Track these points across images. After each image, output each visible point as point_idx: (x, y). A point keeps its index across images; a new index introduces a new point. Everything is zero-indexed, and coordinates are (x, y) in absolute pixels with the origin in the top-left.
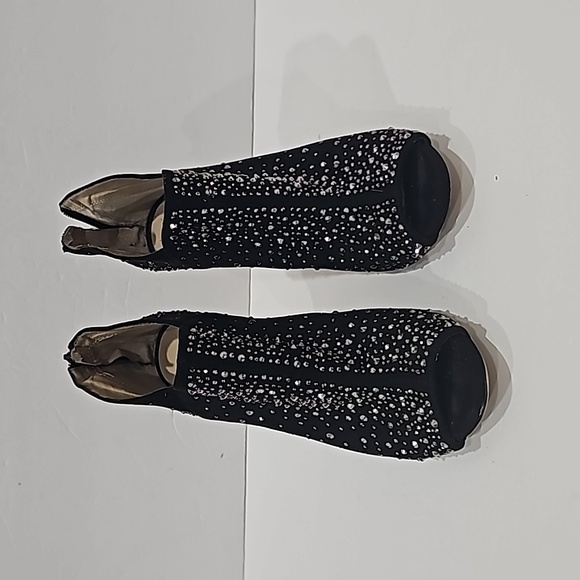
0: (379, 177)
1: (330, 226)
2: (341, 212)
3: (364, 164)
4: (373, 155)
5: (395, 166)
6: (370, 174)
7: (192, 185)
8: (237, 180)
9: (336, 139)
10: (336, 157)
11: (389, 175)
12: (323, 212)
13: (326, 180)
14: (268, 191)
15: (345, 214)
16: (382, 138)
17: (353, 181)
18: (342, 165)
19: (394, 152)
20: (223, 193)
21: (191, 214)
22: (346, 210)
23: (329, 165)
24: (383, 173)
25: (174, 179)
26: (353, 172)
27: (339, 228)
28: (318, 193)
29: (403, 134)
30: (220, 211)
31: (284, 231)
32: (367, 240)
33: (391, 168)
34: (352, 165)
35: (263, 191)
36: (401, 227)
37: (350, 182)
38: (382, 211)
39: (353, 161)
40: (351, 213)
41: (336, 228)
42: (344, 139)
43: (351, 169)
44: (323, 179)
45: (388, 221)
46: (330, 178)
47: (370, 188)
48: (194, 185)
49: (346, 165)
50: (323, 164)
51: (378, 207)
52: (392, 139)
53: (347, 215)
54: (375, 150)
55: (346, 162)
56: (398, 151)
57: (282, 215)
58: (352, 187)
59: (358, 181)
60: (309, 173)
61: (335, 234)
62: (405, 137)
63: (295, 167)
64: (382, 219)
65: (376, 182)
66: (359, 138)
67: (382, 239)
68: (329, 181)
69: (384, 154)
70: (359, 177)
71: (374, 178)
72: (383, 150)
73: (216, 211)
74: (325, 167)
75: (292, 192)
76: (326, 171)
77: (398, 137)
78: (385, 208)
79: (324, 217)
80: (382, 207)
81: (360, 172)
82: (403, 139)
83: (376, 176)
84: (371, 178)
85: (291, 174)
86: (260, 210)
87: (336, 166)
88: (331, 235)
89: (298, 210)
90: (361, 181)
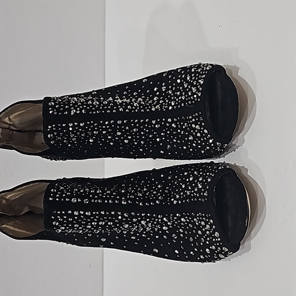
0: (190, 96)
1: (159, 131)
2: (166, 122)
3: (181, 88)
4: (187, 82)
5: (201, 89)
6: (185, 95)
7: (62, 107)
8: (94, 103)
9: (165, 72)
10: (163, 84)
11: (197, 95)
12: (154, 122)
13: (157, 100)
14: (115, 109)
15: (169, 123)
16: (193, 70)
17: (174, 100)
18: (167, 89)
19: (200, 79)
20: (83, 111)
21: (61, 126)
22: (169, 120)
23: (160, 90)
24: (193, 94)
25: (50, 104)
26: (174, 94)
27: (165, 132)
28: (150, 109)
29: (207, 67)
30: (81, 125)
31: (128, 136)
32: (185, 140)
33: (198, 90)
34: (174, 89)
35: (112, 109)
36: (206, 131)
37: (172, 101)
38: (194, 120)
39: (174, 86)
40: (173, 122)
41: (164, 132)
42: (170, 72)
43: (173, 92)
44: (155, 99)
45: (198, 127)
46: (159, 98)
47: (185, 104)
48: (64, 107)
49: (170, 89)
50: (155, 90)
51: (190, 117)
52: (199, 71)
53: (171, 123)
54: (188, 78)
55: (170, 87)
56: (203, 78)
57: (126, 125)
58: (173, 104)
59: (177, 100)
60: (146, 95)
61: (163, 136)
62: (208, 69)
63: (138, 92)
64: (193, 126)
65: (189, 100)
66: (179, 71)
67: (194, 139)
68: (158, 101)
69: (193, 81)
70: (178, 97)
71: (188, 97)
72: (193, 78)
73: (79, 124)
74: (157, 91)
75: (132, 109)
76: (158, 93)
77: (203, 68)
78: (195, 118)
79: (155, 125)
80: (193, 117)
81: (178, 93)
82: (206, 70)
83: (189, 96)
84: (186, 98)
85: (134, 97)
86: (109, 122)
87: (164, 90)
88: (161, 137)
89: (136, 121)
90: (179, 100)
